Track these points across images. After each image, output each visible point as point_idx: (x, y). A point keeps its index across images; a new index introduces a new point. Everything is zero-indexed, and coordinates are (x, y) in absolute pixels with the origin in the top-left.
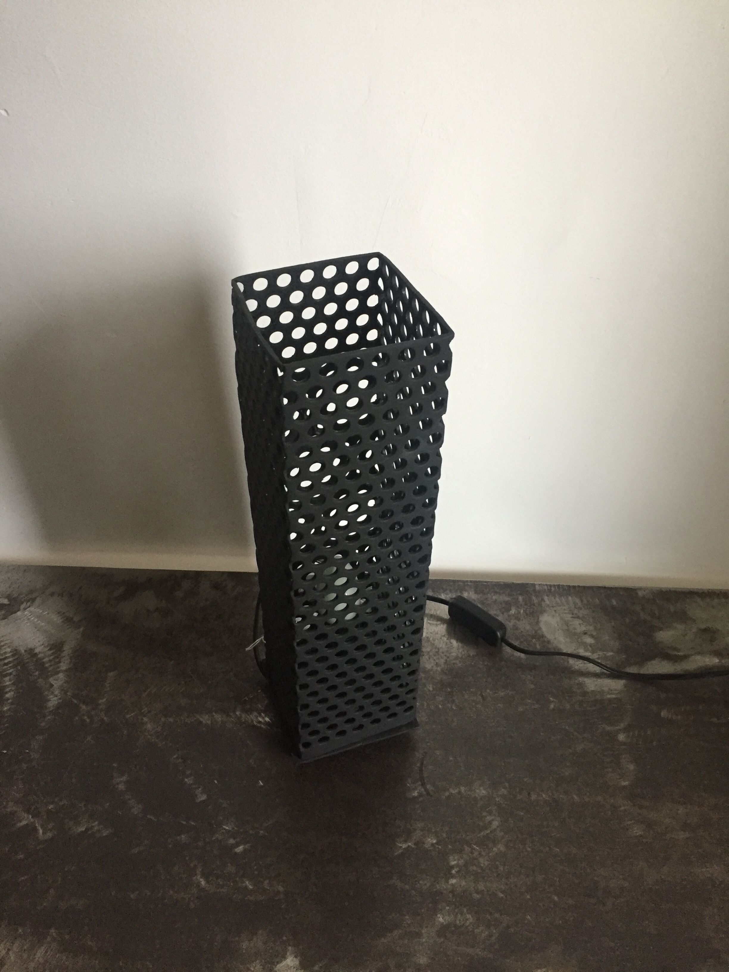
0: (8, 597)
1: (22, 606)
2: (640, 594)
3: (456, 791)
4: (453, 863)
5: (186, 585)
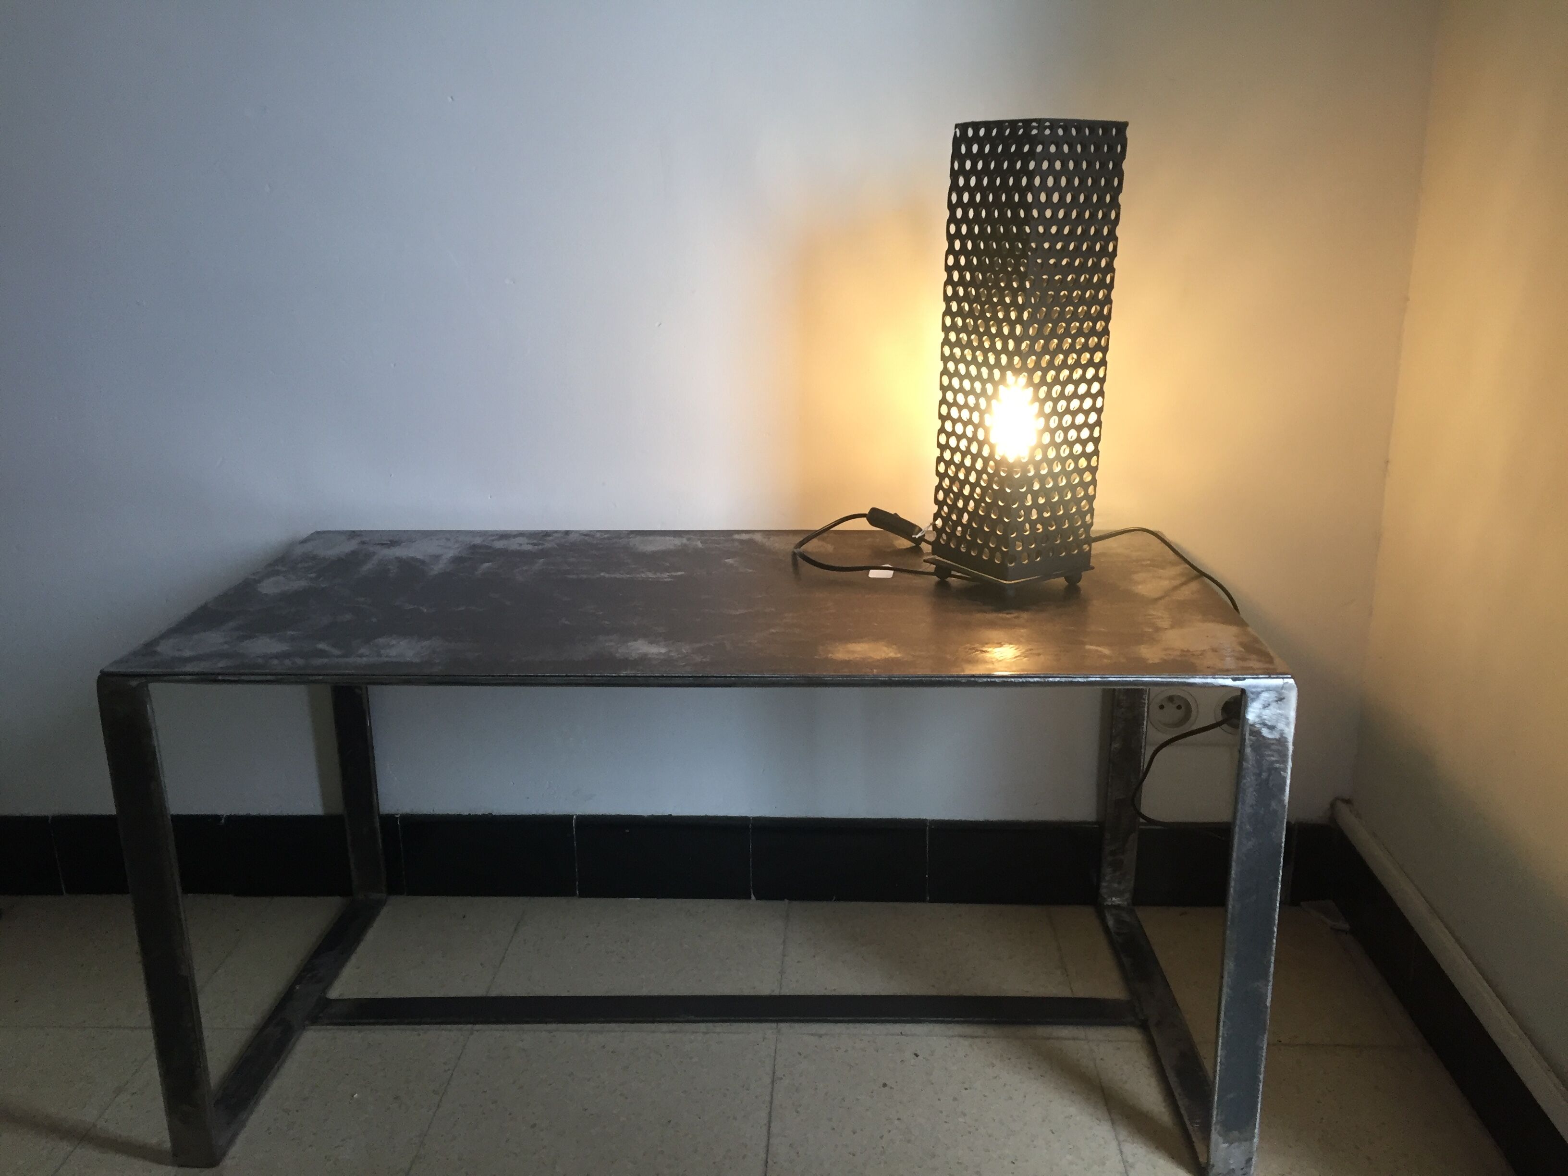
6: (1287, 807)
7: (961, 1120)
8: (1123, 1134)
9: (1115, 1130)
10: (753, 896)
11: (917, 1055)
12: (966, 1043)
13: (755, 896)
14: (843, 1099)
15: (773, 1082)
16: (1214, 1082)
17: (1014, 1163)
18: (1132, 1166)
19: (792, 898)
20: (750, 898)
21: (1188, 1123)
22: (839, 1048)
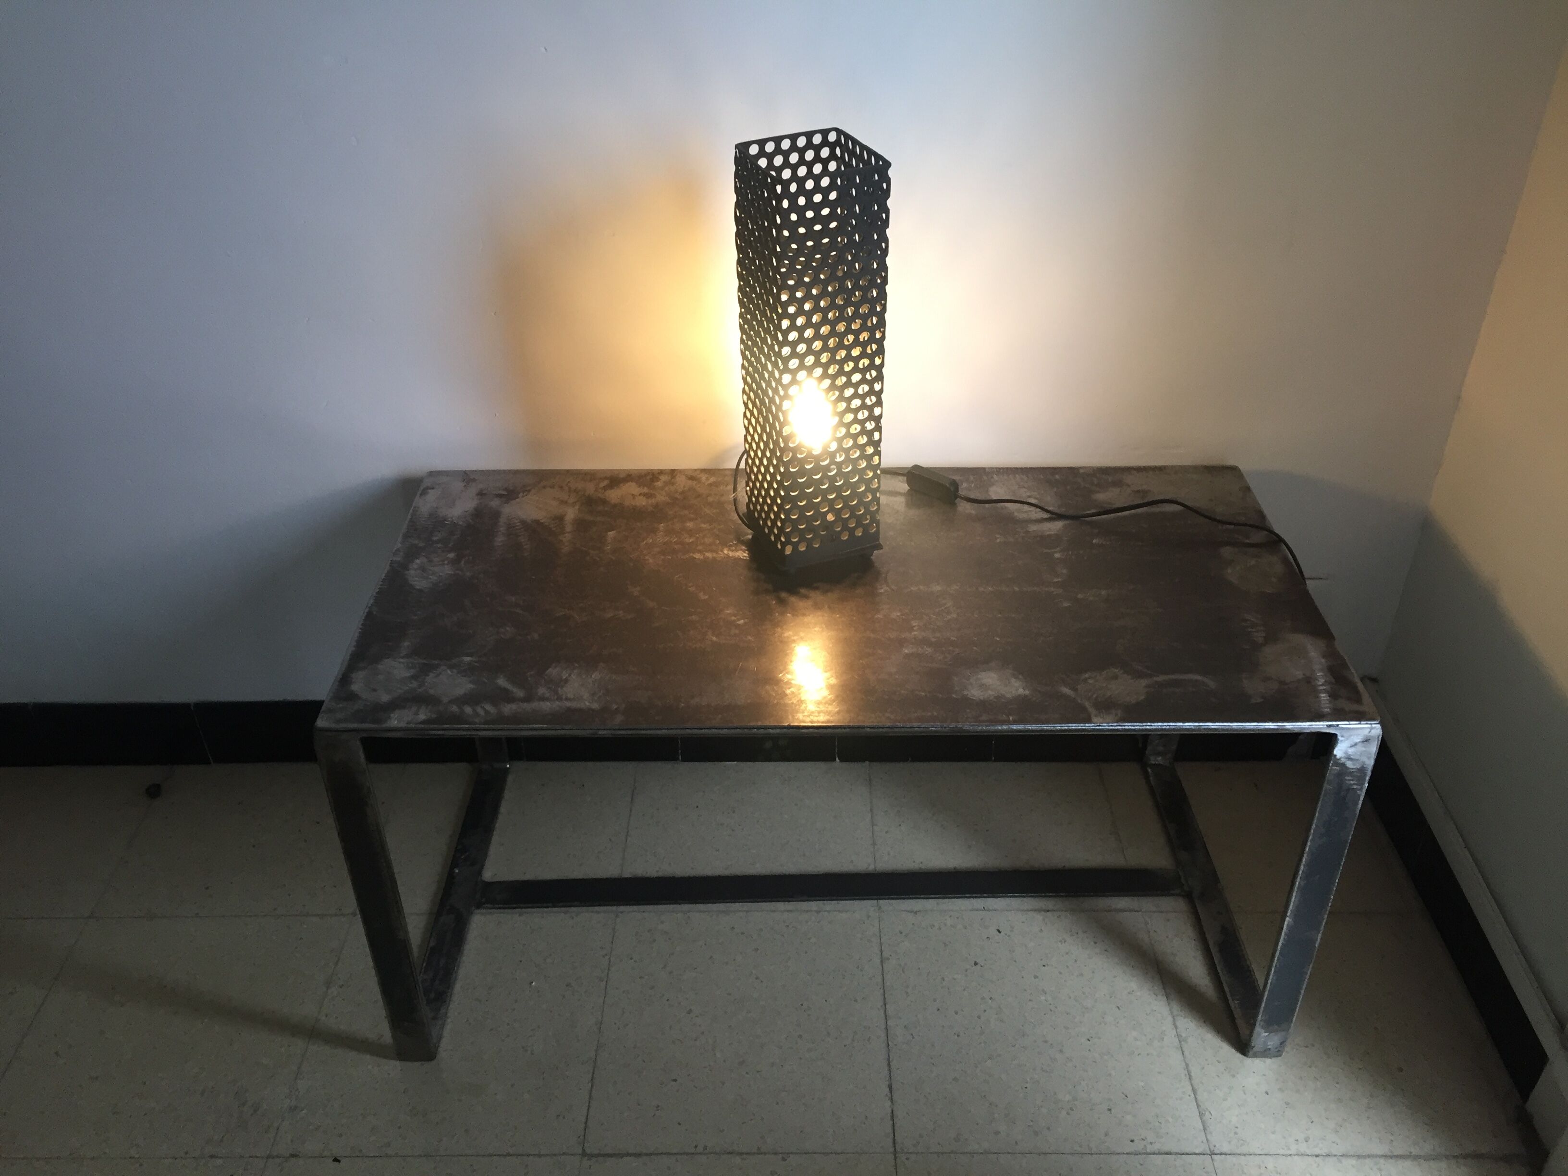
0: (506, 489)
1: (521, 495)
2: (1081, 471)
3: (917, 588)
4: (914, 624)
5: (664, 478)
6: (1358, 815)
7: (1043, 998)
8: (1176, 1008)
9: (1169, 1004)
10: (837, 759)
11: (999, 932)
12: (1039, 917)
13: (839, 759)
14: (943, 979)
15: (882, 962)
16: (1263, 995)
17: (1089, 1040)
18: (1185, 1041)
19: (872, 759)
20: (834, 760)
21: (1229, 998)
22: (934, 926)
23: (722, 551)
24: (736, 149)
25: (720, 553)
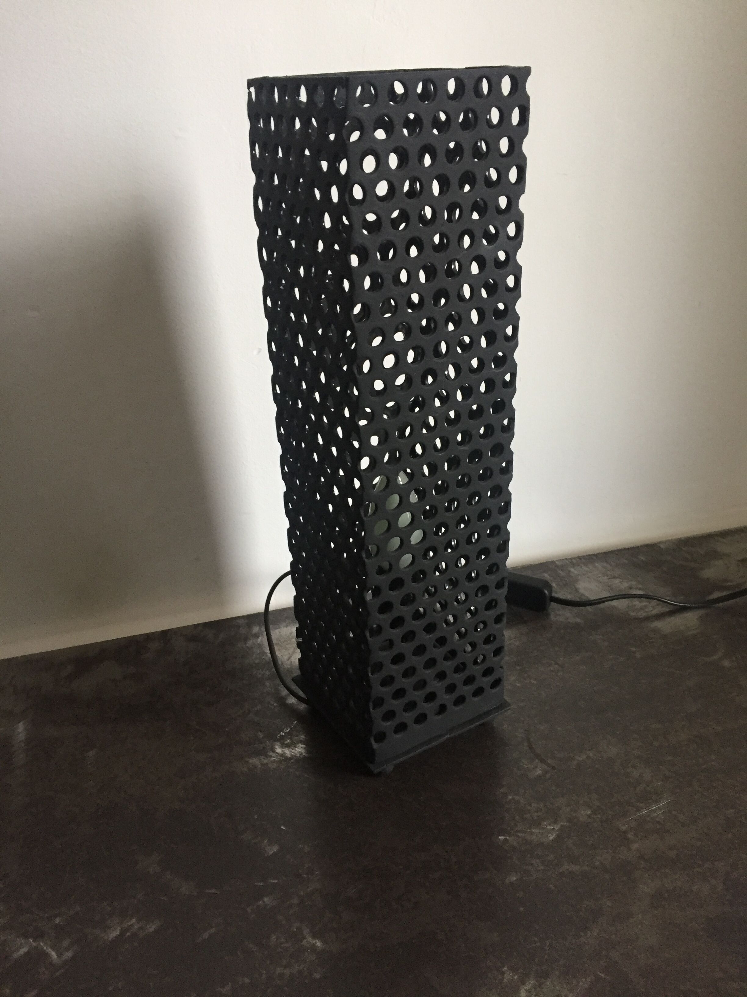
23: (273, 750)
24: (249, 88)
25: (271, 754)
